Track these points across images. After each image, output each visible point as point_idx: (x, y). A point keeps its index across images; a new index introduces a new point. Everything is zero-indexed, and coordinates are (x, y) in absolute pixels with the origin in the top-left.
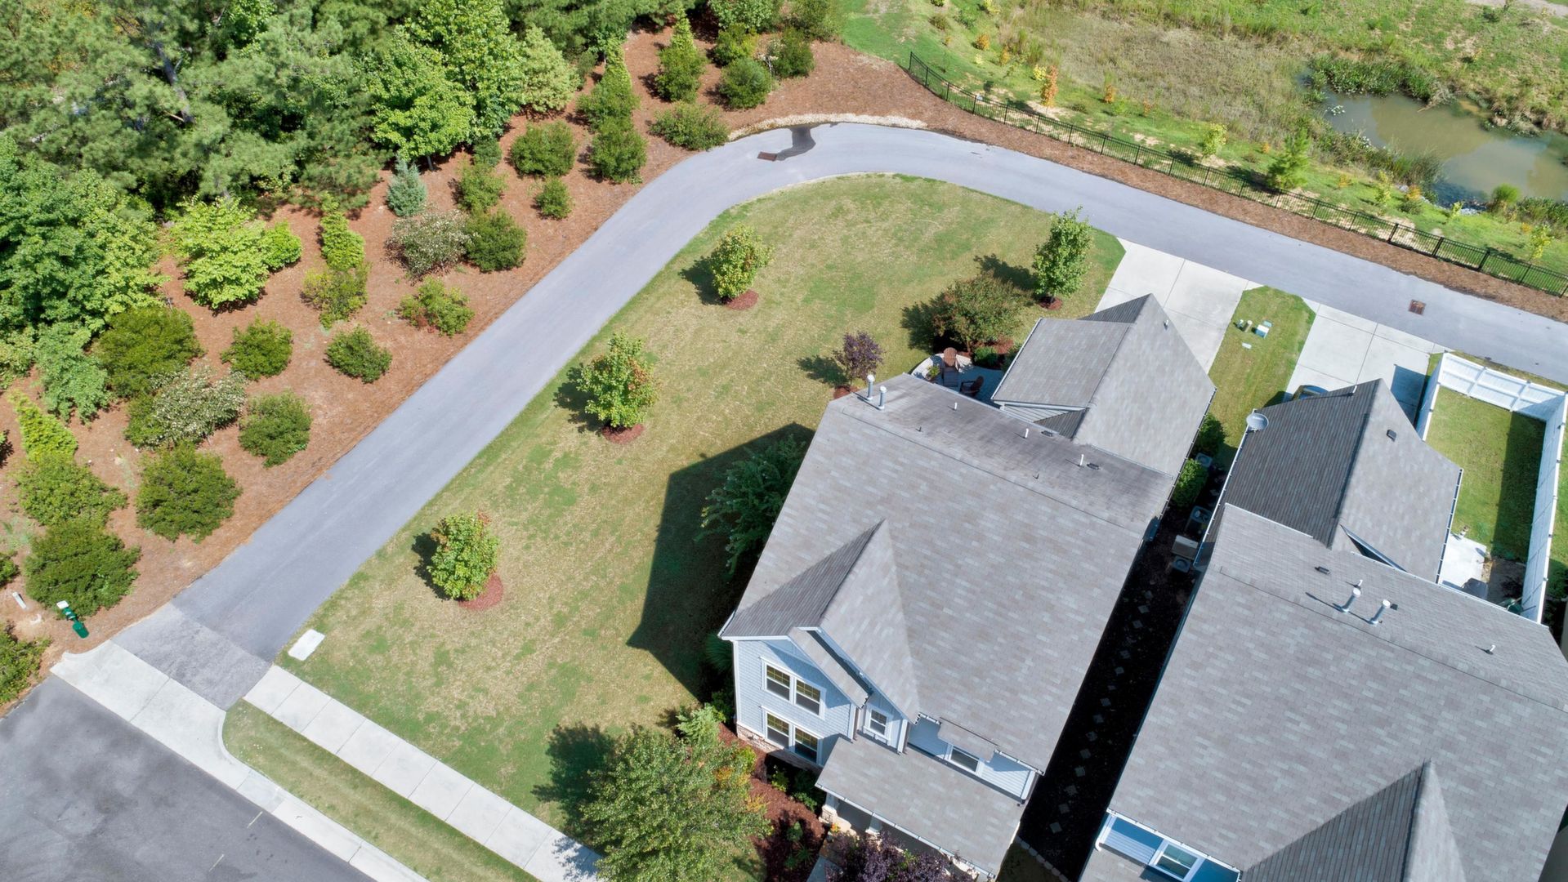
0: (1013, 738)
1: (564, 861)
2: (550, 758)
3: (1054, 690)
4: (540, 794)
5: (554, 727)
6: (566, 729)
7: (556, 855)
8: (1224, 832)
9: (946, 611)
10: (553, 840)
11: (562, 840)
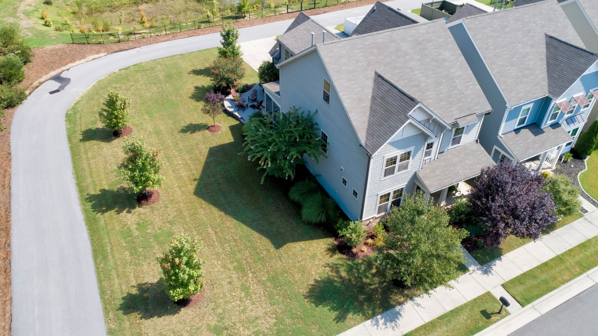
0: (476, 108)
1: (384, 326)
2: (320, 306)
3: (470, 83)
4: (340, 320)
5: (302, 297)
6: (307, 293)
7: (379, 328)
8: (535, 88)
9: (422, 85)
10: (370, 326)
11: (372, 322)
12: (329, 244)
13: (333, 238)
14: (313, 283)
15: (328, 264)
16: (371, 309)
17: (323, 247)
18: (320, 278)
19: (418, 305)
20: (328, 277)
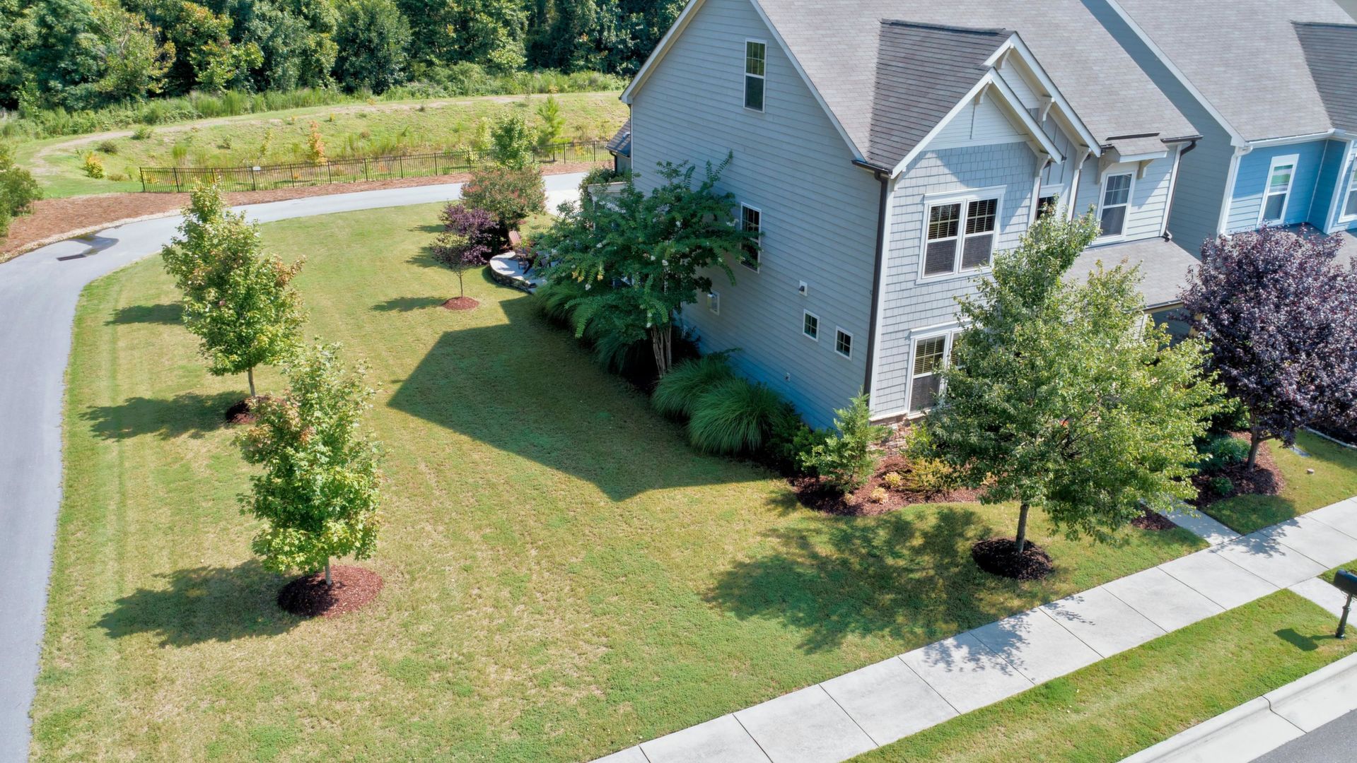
2: (754, 618)
4: (818, 647)
5: (696, 598)
6: (710, 589)
10: (923, 663)
11: (927, 654)
12: (772, 492)
13: (785, 480)
14: (729, 568)
15: (775, 530)
16: (921, 623)
17: (755, 496)
18: (750, 558)
19: (1071, 616)
20: (776, 556)
